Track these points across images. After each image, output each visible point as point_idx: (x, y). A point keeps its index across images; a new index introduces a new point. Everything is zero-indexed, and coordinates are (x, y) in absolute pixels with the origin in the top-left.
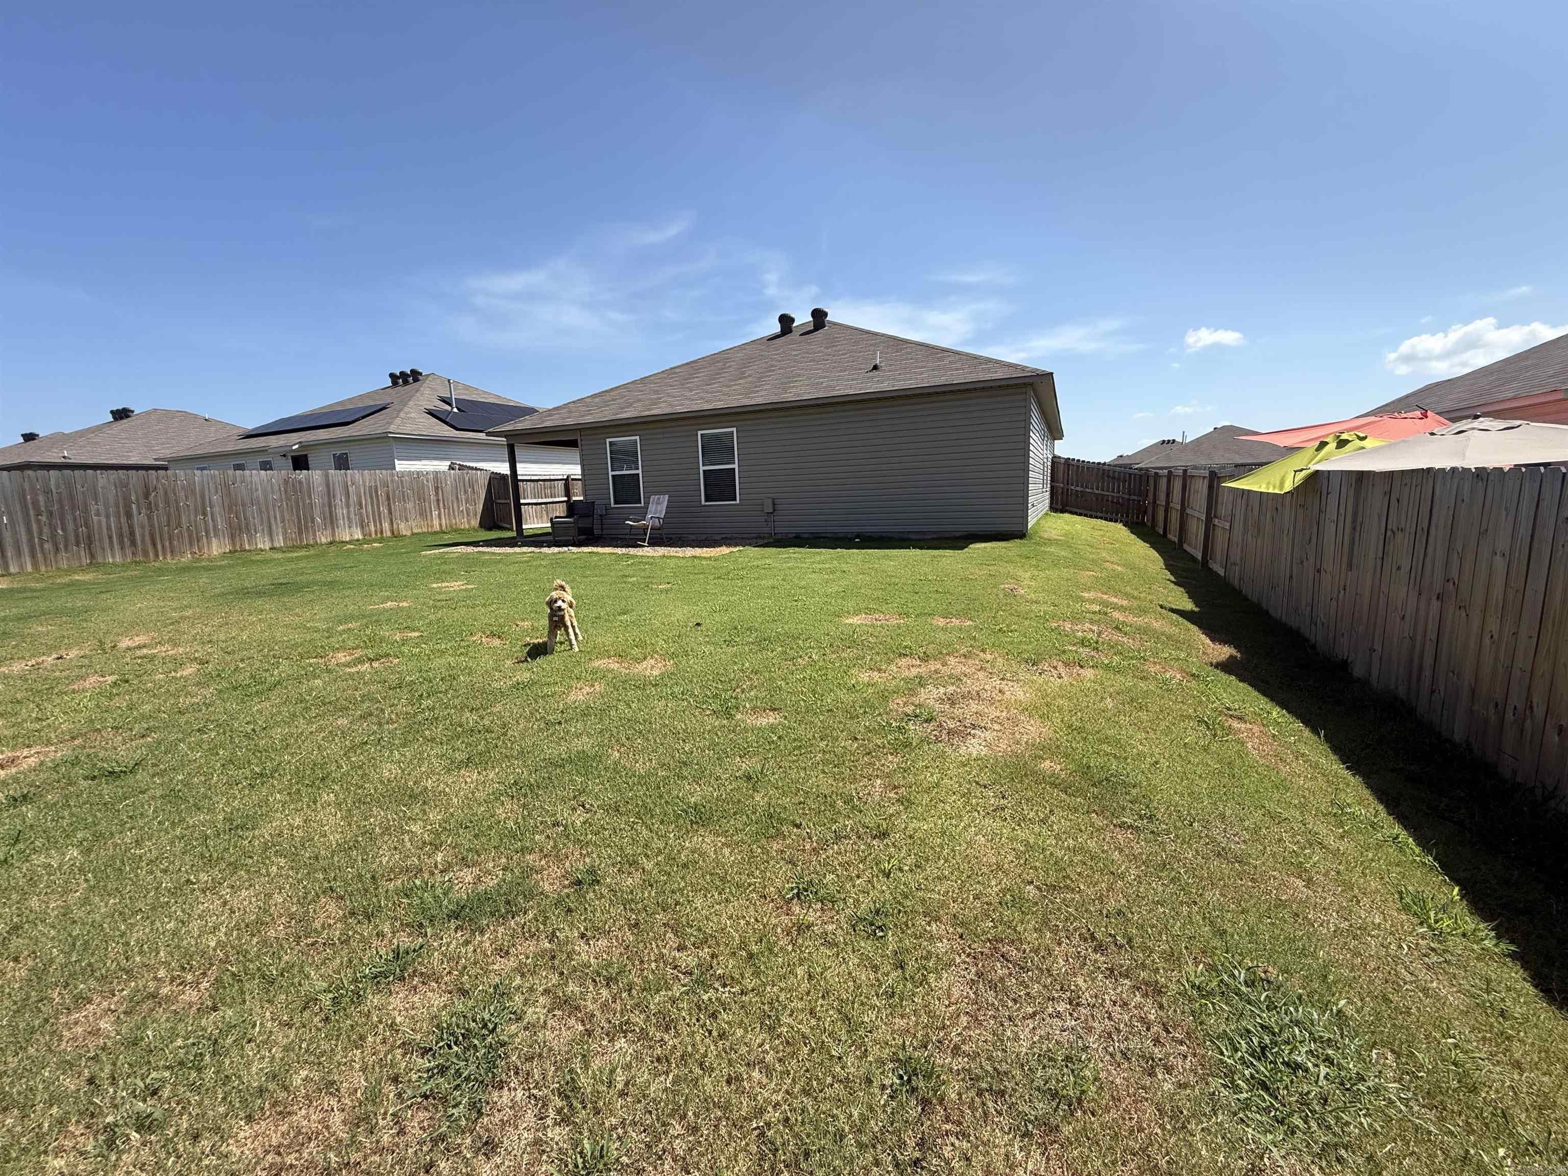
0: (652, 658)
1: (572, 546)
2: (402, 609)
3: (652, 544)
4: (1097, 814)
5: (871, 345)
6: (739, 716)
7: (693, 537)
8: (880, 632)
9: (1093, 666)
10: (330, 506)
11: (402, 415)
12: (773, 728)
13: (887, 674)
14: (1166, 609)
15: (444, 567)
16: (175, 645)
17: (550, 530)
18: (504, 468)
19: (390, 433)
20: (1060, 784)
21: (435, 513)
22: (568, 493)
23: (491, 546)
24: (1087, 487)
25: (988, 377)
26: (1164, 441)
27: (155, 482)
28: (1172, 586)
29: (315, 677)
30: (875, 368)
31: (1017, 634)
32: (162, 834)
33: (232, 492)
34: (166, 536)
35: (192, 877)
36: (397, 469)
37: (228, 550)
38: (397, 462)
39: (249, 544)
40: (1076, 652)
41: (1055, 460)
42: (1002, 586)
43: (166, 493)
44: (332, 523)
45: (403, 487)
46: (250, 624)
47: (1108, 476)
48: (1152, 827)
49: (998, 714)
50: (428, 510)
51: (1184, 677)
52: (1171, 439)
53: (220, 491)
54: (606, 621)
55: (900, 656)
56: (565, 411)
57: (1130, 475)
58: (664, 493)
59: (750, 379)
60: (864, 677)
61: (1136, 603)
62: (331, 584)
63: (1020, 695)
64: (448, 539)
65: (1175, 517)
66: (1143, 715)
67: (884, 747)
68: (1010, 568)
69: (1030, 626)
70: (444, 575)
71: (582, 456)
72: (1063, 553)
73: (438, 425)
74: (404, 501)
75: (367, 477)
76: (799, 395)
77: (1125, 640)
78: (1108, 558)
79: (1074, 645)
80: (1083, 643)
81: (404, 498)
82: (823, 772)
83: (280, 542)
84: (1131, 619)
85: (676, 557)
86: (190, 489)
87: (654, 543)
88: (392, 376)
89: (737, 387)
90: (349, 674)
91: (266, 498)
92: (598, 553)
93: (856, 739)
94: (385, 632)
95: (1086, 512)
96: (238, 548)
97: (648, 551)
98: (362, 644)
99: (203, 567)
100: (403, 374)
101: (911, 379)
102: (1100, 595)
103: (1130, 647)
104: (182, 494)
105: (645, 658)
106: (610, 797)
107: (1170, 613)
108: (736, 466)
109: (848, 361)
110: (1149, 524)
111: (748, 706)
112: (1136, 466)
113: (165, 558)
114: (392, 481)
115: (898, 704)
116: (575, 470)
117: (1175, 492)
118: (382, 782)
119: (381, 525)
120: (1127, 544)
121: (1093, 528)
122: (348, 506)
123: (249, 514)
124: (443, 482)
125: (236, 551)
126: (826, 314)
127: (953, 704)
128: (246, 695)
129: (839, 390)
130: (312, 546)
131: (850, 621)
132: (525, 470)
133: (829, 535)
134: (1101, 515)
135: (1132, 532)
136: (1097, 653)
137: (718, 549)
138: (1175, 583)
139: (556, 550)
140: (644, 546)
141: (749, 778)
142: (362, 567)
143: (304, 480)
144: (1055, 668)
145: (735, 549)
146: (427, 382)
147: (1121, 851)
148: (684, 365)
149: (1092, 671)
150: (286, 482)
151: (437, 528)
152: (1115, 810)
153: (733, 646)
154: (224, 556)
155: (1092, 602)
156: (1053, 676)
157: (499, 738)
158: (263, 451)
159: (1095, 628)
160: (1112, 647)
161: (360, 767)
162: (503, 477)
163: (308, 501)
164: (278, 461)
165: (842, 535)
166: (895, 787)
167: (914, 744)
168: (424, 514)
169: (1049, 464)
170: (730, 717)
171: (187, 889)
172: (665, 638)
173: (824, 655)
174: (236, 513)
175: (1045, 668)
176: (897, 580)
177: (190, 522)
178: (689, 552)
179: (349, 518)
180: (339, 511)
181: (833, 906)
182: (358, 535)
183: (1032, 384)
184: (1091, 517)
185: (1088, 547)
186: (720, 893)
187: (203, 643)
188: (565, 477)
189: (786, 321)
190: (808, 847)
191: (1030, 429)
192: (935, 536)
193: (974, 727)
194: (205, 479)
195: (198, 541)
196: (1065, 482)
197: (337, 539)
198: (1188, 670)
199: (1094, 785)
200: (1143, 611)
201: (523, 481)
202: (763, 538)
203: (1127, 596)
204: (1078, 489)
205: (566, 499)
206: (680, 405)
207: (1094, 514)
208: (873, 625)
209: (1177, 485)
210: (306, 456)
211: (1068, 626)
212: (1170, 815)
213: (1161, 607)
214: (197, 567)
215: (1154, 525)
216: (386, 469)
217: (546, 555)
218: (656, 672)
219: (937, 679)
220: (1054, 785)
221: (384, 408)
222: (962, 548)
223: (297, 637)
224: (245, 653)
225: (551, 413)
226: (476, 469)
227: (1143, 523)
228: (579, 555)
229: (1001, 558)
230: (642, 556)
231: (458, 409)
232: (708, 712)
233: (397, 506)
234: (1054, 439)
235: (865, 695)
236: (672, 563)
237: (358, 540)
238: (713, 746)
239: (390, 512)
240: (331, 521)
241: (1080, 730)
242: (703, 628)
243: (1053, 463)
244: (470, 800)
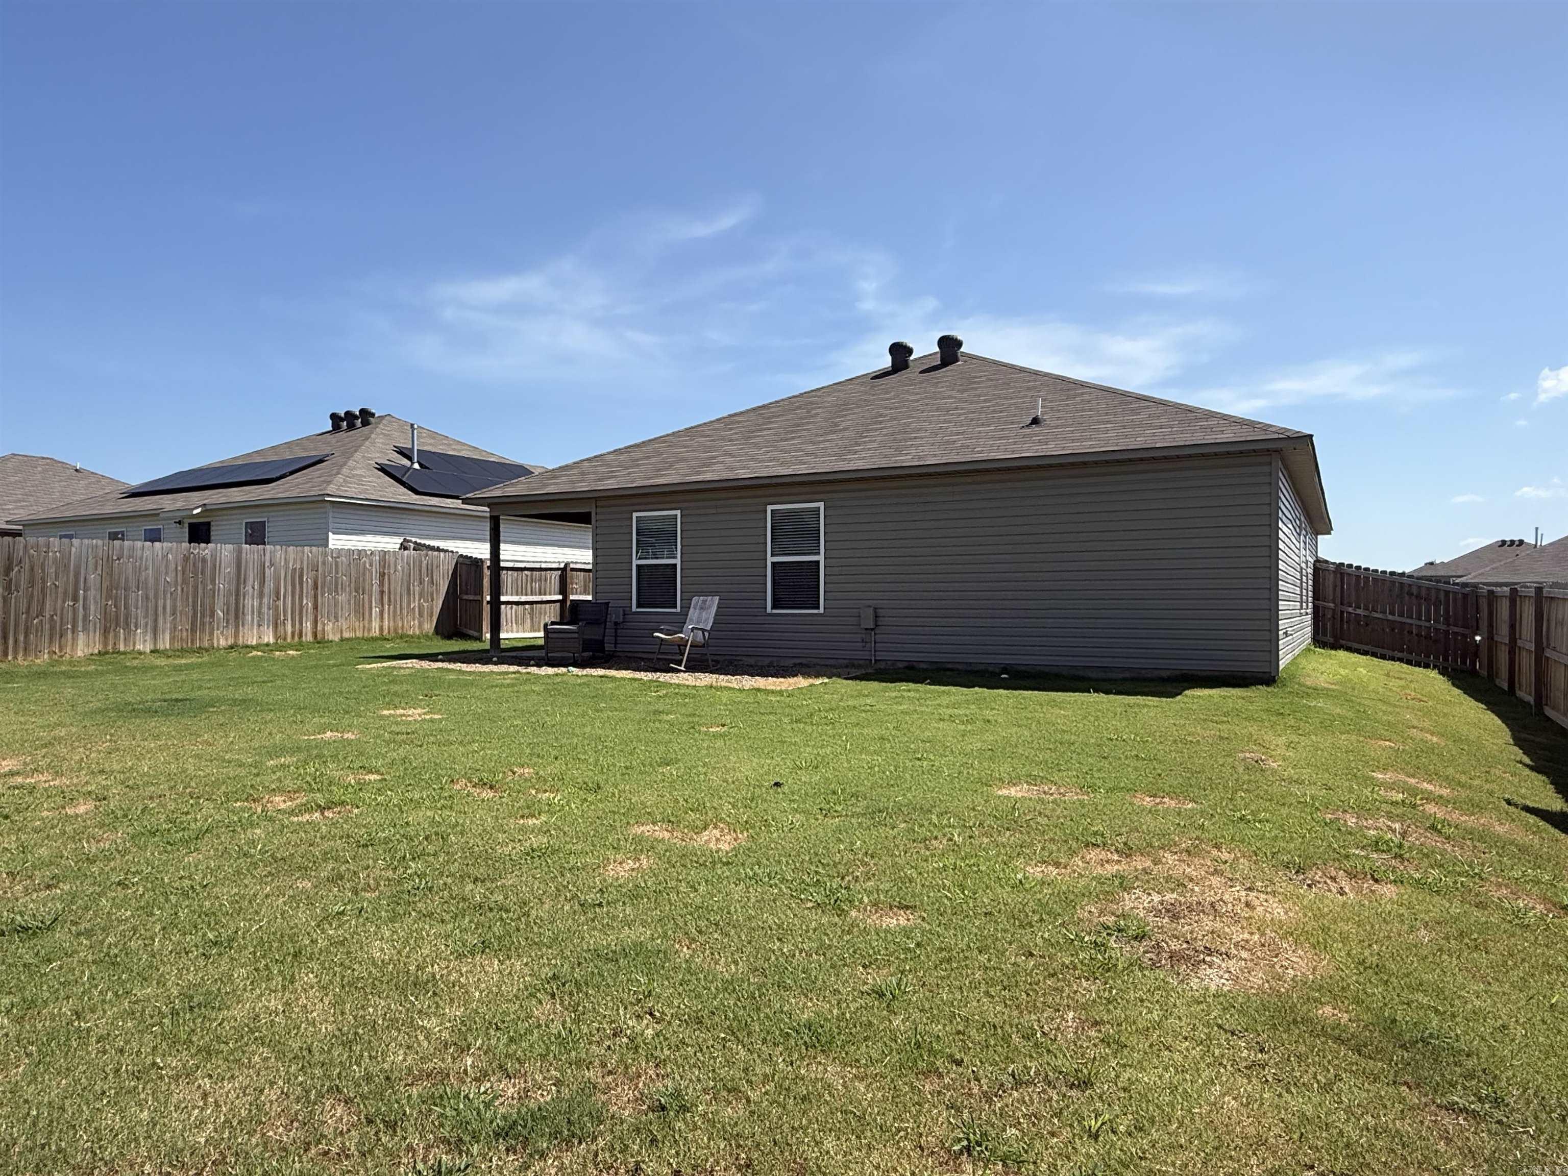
0: (715, 827)
1: (574, 666)
2: (349, 742)
3: (690, 669)
4: (1409, 1087)
5: (1029, 389)
6: (854, 913)
7: (751, 661)
8: (1054, 810)
9: (1395, 881)
10: (237, 595)
11: (345, 470)
12: (907, 933)
13: (1069, 871)
14: (1516, 806)
15: (395, 688)
16: (58, 774)
17: (541, 642)
18: (481, 550)
19: (328, 495)
20: (1349, 1040)
21: (376, 611)
22: (563, 590)
23: (455, 661)
24: (1374, 610)
25: (1210, 439)
26: (1504, 542)
27: (21, 553)
28: (1527, 771)
29: (252, 825)
30: (1035, 421)
31: (1268, 826)
32: (106, 1007)
33: (116, 570)
34: (22, 627)
35: (159, 1060)
36: (330, 546)
37: (96, 651)
38: (330, 534)
39: (125, 645)
40: (1367, 858)
41: (1320, 568)
42: (1241, 755)
43: (32, 569)
44: (237, 617)
45: (337, 572)
46: (148, 752)
47: (1410, 594)
48: (1498, 1115)
49: (1246, 936)
50: (367, 606)
51: (1549, 911)
52: (1516, 538)
53: (100, 568)
54: (641, 773)
55: (1087, 845)
56: (575, 471)
57: (1447, 593)
58: (712, 593)
59: (847, 434)
60: (1036, 871)
61: (1464, 794)
62: (244, 703)
63: (1279, 911)
64: (390, 648)
65: (1526, 663)
66: (1482, 959)
67: (1075, 968)
68: (1253, 729)
69: (1289, 815)
70: (397, 700)
71: (595, 536)
72: (1338, 710)
73: (393, 486)
74: (336, 591)
75: (292, 556)
76: (920, 458)
77: (1448, 847)
78: (1415, 723)
79: (1363, 848)
80: (1376, 845)
81: (336, 588)
82: (987, 993)
83: (165, 643)
84: (1455, 816)
85: (730, 689)
86: (63, 565)
87: (692, 668)
88: (334, 417)
89: (827, 444)
90: (299, 824)
91: (157, 580)
92: (613, 678)
93: (1031, 955)
94: (332, 770)
95: (1375, 650)
96: (110, 648)
97: (685, 678)
98: (305, 786)
99: (63, 673)
100: (349, 415)
101: (1090, 439)
102: (1402, 777)
103: (1456, 857)
104: (53, 570)
105: (705, 828)
106: (687, 1004)
107: (1524, 813)
108: (821, 558)
109: (994, 412)
110: (1484, 673)
111: (866, 900)
112: (1458, 581)
113: (15, 658)
114: (324, 563)
115: (1088, 910)
116: (583, 557)
117: (1524, 622)
118: (374, 964)
119: (301, 623)
120: (1447, 703)
121: (1388, 675)
122: (261, 595)
123: (131, 602)
124: (392, 566)
125: (107, 653)
126: (959, 344)
127: (1175, 917)
128: (168, 843)
129: (981, 452)
130: (207, 650)
131: (1004, 792)
132: (510, 553)
133: (960, 667)
134: (1400, 655)
135: (1454, 685)
136: (1402, 863)
137: (791, 680)
138: (1531, 768)
139: (551, 671)
140: (679, 671)
141: (881, 995)
142: (279, 683)
143: (209, 557)
144: (1333, 879)
145: (818, 681)
146: (381, 426)
147: (1449, 1141)
148: (748, 411)
149: (1392, 887)
150: (186, 559)
151: (375, 632)
152: (1438, 1084)
153: (834, 817)
154: (90, 658)
155: (1391, 787)
156: (1330, 891)
157: (519, 919)
158: (154, 515)
159: (1397, 826)
160: (1427, 856)
161: (342, 943)
162: (476, 563)
163: (210, 587)
164: (171, 529)
165: (982, 667)
166: (1096, 1023)
167: (1120, 967)
168: (361, 611)
169: (1310, 571)
170: (842, 913)
171: (153, 1074)
172: (731, 800)
173: (970, 837)
174: (116, 601)
175: (1317, 878)
176: (1073, 737)
177: (55, 609)
178: (749, 682)
179: (260, 612)
180: (248, 602)
181: (1019, 1169)
182: (269, 638)
183: (1277, 451)
184: (1383, 657)
185: (1380, 705)
186: (858, 1137)
187: (93, 773)
188: (562, 566)
189: (900, 352)
190: (975, 1091)
191: (1278, 518)
192: (1127, 675)
193: (1209, 951)
194: (84, 551)
195: (61, 637)
196: (1338, 600)
197: (240, 642)
198: (1556, 900)
199: (1403, 1047)
200: (1476, 807)
201: (508, 569)
202: (859, 667)
203: (1449, 781)
204: (1359, 611)
205: (560, 597)
206: (744, 468)
207: (1389, 653)
208: (1041, 801)
209: (1528, 613)
210: (208, 524)
211: (1351, 821)
212: (1528, 1103)
213: (1509, 802)
214: (55, 673)
215: (1492, 673)
216: (318, 546)
217: (538, 676)
218: (725, 847)
219: (1148, 882)
220: (1338, 1039)
221: (321, 461)
222: (1173, 695)
223: (214, 770)
224: (152, 788)
225: (554, 474)
226: (438, 549)
227: (1473, 672)
228: (585, 680)
229: (1238, 713)
230: (678, 685)
231: (420, 465)
232: (810, 905)
233: (325, 599)
234: (1317, 533)
235: (1039, 896)
236: (725, 696)
237: (267, 645)
238: (822, 949)
239: (316, 607)
240: (236, 616)
241: (1379, 969)
242: (786, 789)
243: (1316, 570)
244: (494, 997)
